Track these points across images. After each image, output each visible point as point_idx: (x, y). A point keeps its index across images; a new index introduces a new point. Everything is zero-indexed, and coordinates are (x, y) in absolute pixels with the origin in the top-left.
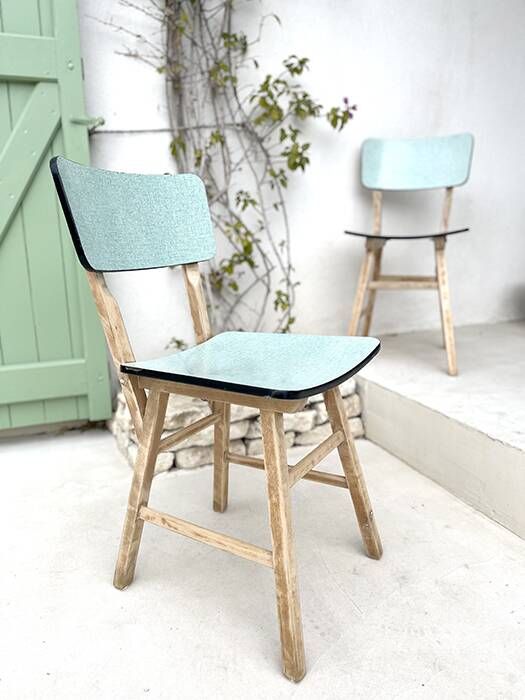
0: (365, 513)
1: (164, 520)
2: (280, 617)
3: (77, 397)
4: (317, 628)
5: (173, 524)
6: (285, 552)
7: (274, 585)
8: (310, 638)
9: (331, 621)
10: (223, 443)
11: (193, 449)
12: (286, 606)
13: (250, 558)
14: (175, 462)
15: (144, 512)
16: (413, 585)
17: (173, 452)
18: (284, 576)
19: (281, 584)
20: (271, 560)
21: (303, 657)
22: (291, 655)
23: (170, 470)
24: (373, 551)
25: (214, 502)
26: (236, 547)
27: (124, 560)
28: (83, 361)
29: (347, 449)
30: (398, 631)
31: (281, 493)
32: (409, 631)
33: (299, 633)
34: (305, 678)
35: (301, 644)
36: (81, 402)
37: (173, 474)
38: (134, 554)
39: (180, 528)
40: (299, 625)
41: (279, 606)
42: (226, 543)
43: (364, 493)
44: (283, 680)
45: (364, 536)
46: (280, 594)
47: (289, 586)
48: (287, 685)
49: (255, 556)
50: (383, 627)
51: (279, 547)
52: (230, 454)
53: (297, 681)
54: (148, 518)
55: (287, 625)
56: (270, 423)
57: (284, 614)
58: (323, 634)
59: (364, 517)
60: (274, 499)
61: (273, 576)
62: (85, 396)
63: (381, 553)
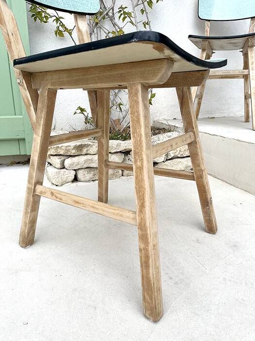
0: (207, 199)
1: (52, 194)
2: (142, 266)
3: (19, 140)
4: (171, 278)
5: (58, 196)
6: (147, 209)
7: (137, 239)
8: (166, 287)
9: (183, 274)
10: (104, 153)
11: (88, 170)
12: (147, 257)
13: (118, 218)
14: (76, 176)
15: (39, 188)
16: (242, 251)
17: (75, 170)
18: (146, 230)
19: (144, 238)
20: (134, 219)
21: (161, 301)
22: (151, 299)
23: (73, 182)
24: (210, 228)
25: (99, 197)
26: (107, 210)
27: (26, 226)
28: (22, 117)
29: (196, 148)
30: (237, 283)
31: (144, 157)
32: (246, 284)
33: (159, 280)
34: (162, 319)
35: (159, 290)
36: (21, 143)
37: (75, 184)
38: (33, 222)
39: (64, 198)
40: (158, 273)
41: (141, 257)
42: (99, 207)
43: (207, 183)
44: (143, 319)
45: (204, 217)
46: (143, 246)
47: (150, 240)
48: (147, 324)
49: (121, 216)
50: (225, 279)
51: (142, 206)
52: (109, 162)
53: (156, 321)
54: (41, 192)
55: (148, 273)
56: (136, 94)
57: (145, 264)
58: (176, 283)
59: (206, 202)
60: (139, 164)
61: (136, 232)
62: (24, 140)
63: (217, 230)
